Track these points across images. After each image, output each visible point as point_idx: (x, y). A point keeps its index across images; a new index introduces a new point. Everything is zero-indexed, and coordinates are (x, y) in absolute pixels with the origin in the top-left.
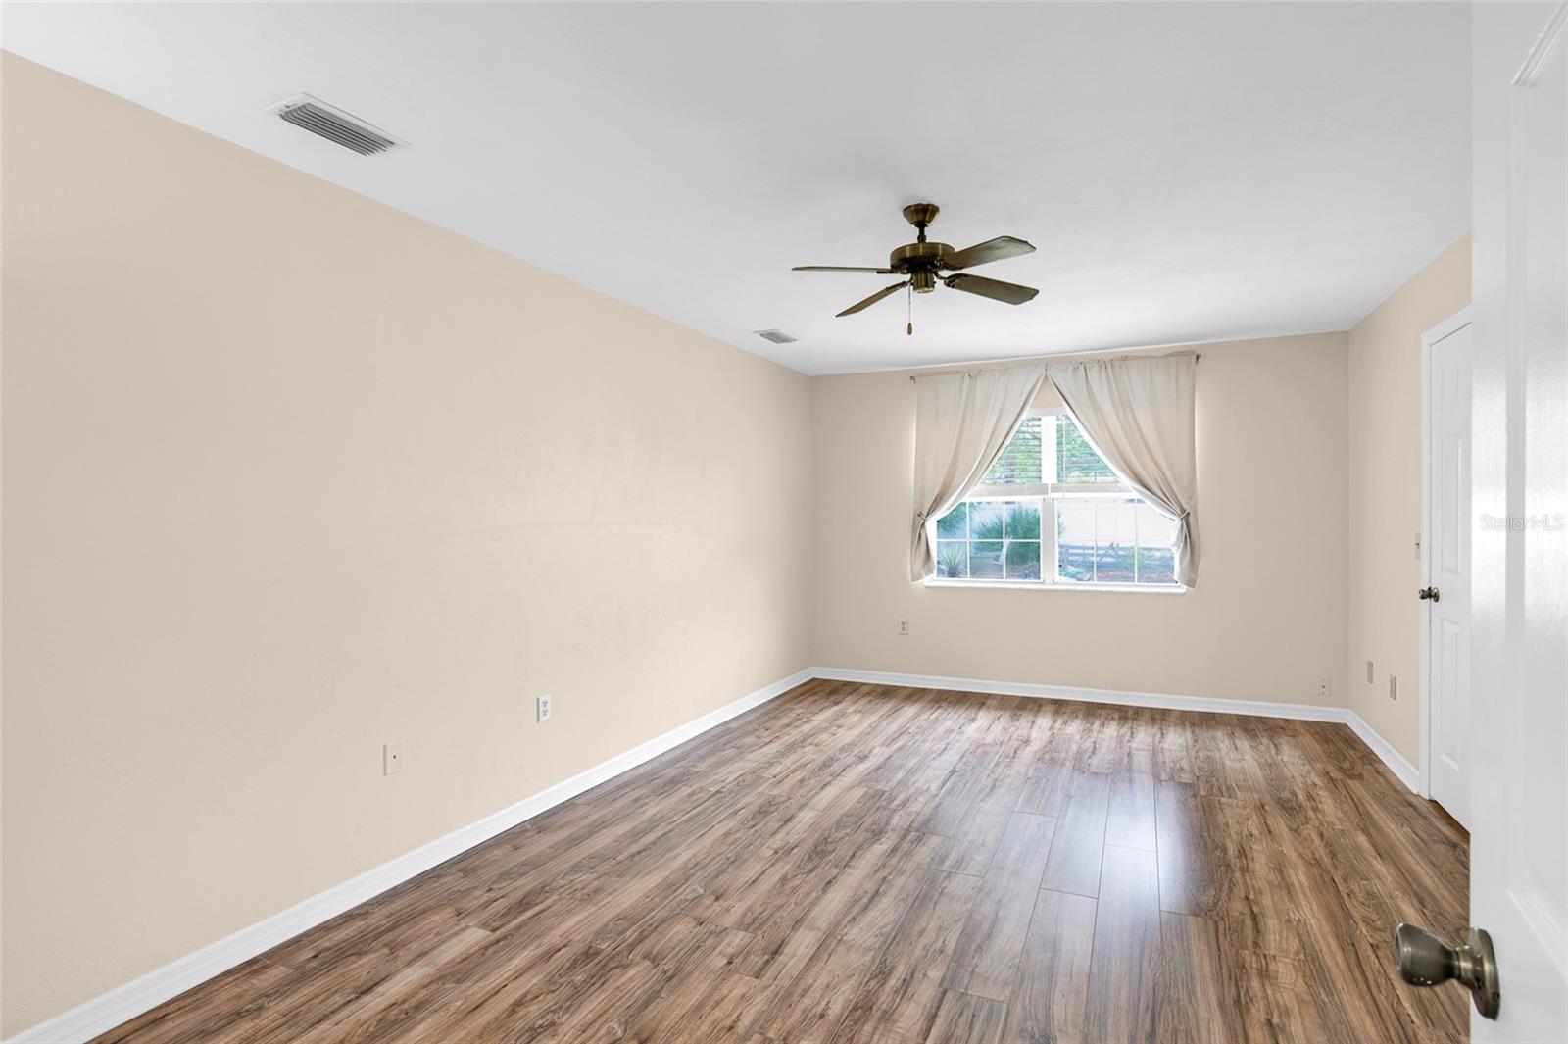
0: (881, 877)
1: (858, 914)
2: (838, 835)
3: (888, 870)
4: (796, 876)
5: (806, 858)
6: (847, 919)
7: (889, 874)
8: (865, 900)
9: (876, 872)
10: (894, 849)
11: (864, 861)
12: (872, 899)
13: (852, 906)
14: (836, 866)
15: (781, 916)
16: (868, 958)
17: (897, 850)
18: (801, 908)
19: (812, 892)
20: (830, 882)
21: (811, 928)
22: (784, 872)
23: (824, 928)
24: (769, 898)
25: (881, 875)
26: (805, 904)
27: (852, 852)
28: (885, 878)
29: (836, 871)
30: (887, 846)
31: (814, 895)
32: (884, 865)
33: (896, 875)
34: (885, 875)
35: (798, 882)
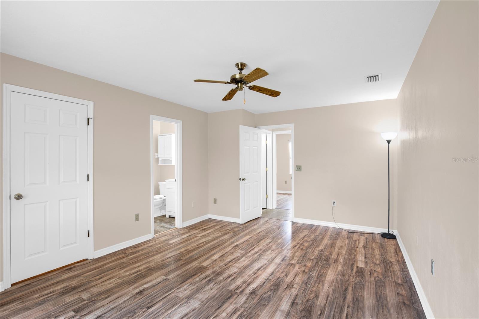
0: (256, 275)
1: (264, 265)
2: (269, 293)
3: (254, 277)
4: (283, 277)
5: (281, 283)
6: (267, 265)
7: (253, 275)
8: (262, 269)
9: (257, 277)
10: (249, 285)
11: (260, 281)
12: (259, 269)
13: (266, 267)
14: (270, 279)
15: (284, 266)
16: (263, 257)
17: (248, 285)
18: (280, 268)
19: (277, 272)
20: (272, 274)
21: (276, 263)
22: (287, 278)
23: (273, 263)
24: (289, 271)
25: (256, 276)
26: (278, 269)
27: (265, 284)
28: (255, 274)
29: (270, 278)
30: (251, 287)
31: (276, 271)
32: (254, 279)
33: (251, 275)
34: (255, 275)
35: (282, 275)
